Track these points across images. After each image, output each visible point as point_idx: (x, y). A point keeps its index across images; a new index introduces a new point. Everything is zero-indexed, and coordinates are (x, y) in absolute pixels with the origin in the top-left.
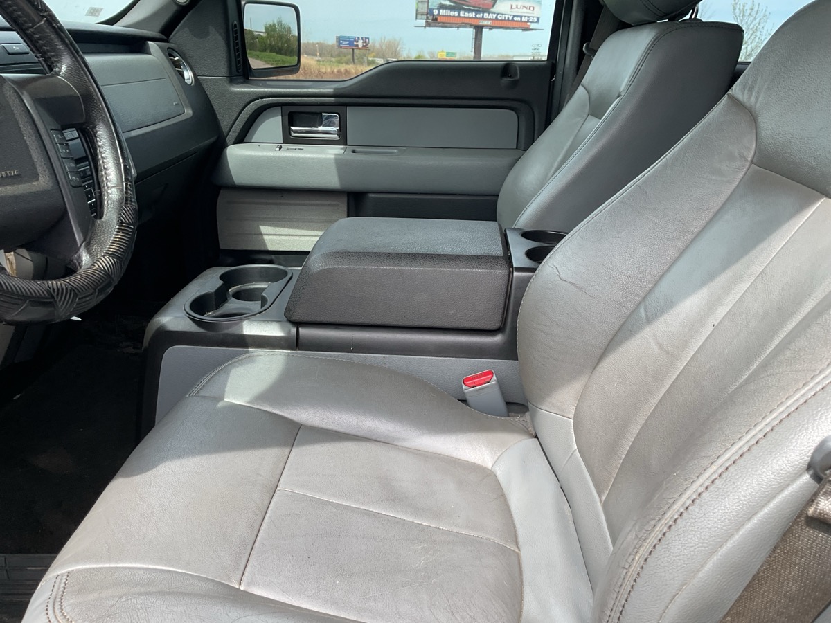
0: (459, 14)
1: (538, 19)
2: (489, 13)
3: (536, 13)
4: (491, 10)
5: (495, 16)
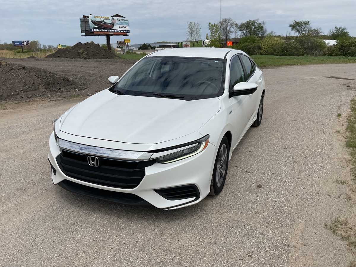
0: (101, 30)
1: (129, 31)
2: (112, 30)
3: (128, 29)
5: (114, 31)
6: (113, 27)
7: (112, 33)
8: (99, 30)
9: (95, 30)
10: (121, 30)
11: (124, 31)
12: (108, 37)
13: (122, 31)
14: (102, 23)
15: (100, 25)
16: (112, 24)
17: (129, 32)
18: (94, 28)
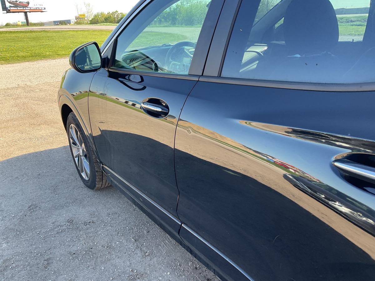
0: (17, 8)
2: (28, 7)
4: (28, 6)
5: (30, 8)
6: (28, 5)
7: (28, 11)
8: (15, 8)
9: (11, 8)
10: (36, 8)
11: (40, 9)
12: (26, 13)
13: (38, 9)
14: (17, 2)
15: (16, 5)
16: (27, 3)
17: (45, 9)
18: (10, 7)
